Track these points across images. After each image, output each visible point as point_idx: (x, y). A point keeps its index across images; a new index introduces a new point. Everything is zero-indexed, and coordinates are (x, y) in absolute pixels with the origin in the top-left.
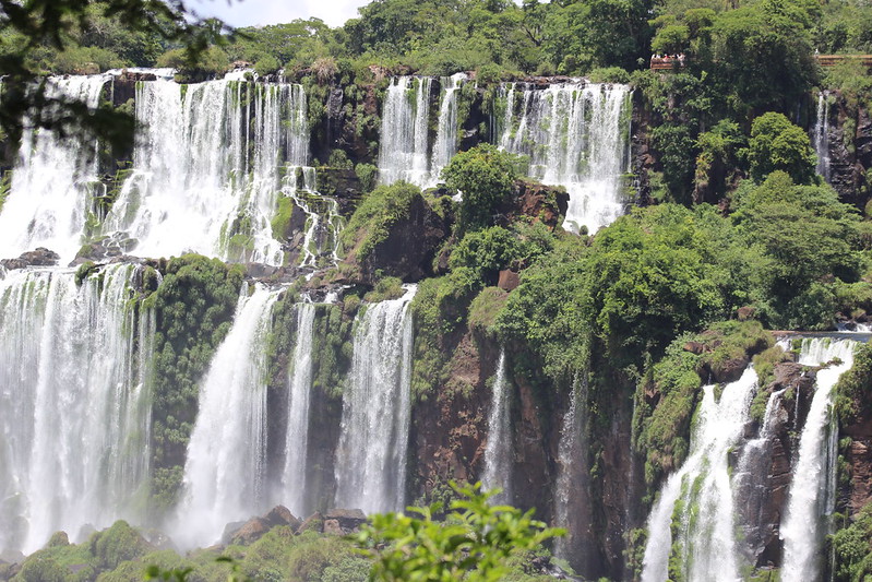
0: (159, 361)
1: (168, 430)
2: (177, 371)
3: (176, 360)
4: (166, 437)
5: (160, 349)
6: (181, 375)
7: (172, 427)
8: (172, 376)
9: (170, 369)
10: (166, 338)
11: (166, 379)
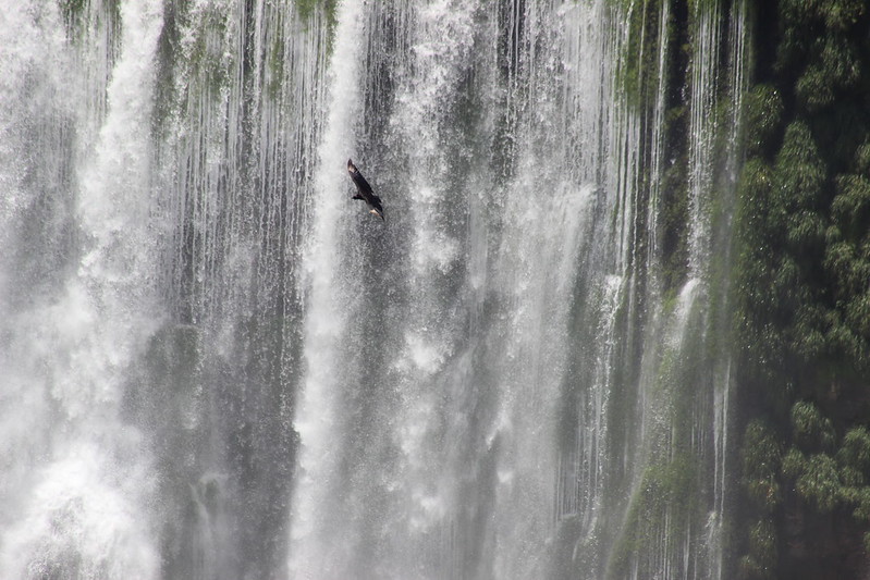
0: (762, 193)
1: (793, 458)
2: (833, 231)
3: (829, 189)
4: (787, 482)
5: (766, 146)
6: (844, 250)
7: (810, 445)
8: (811, 252)
9: (802, 226)
10: (791, 106)
11: (788, 265)
